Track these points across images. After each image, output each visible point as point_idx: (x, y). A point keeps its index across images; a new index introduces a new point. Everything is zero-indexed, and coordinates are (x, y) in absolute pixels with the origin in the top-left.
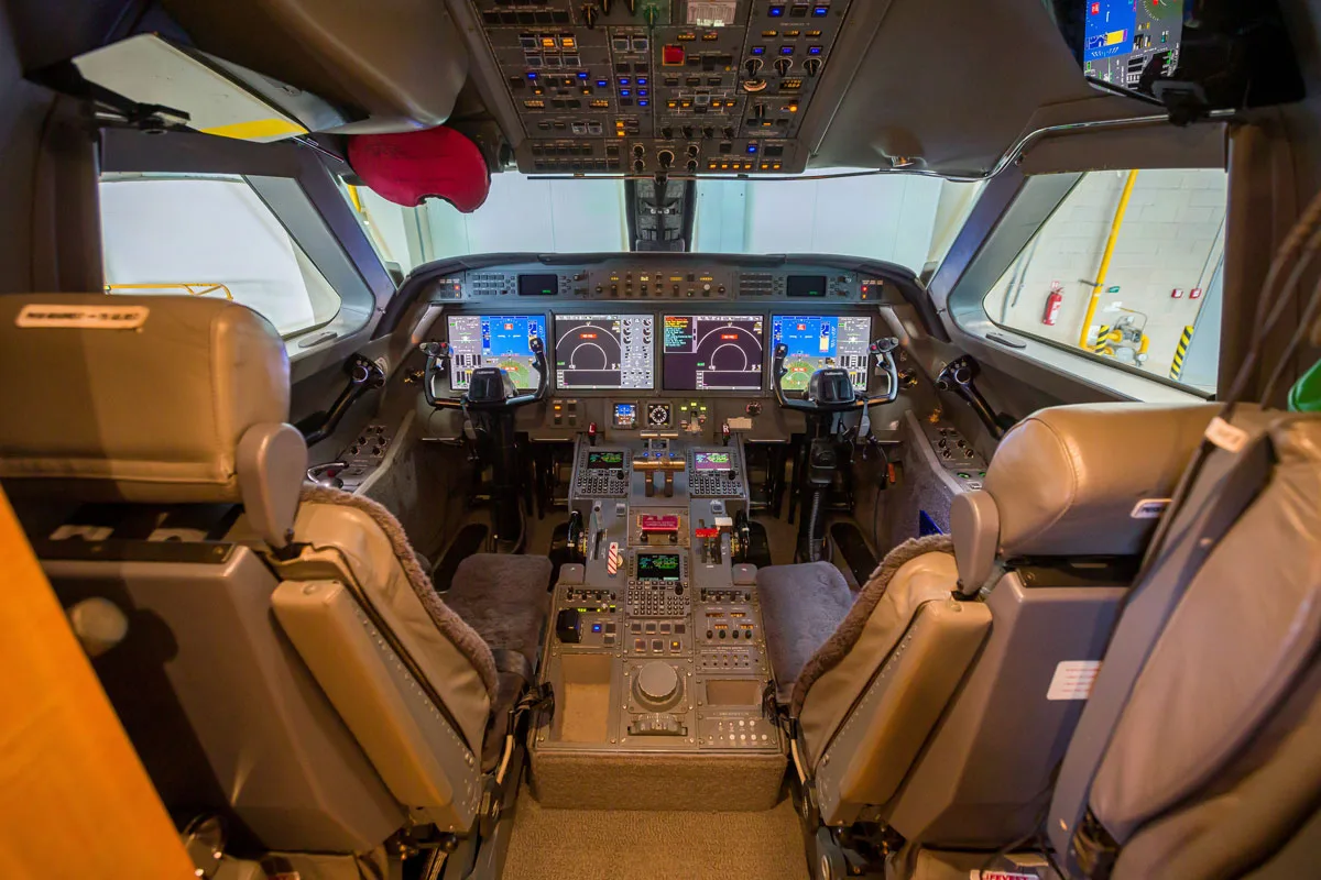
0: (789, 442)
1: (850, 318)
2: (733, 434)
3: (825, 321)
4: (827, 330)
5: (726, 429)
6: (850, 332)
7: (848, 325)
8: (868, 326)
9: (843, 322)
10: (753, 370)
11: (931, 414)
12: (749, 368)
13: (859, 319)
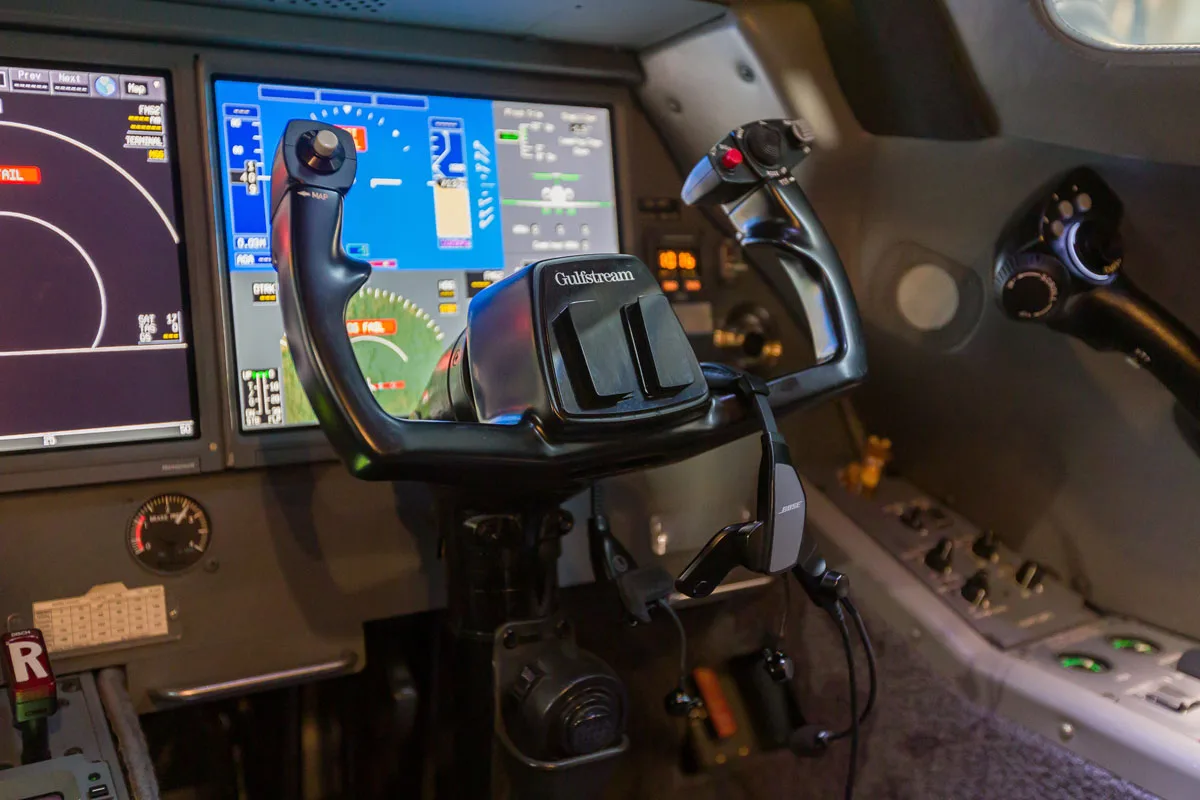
0: (360, 665)
1: (537, 111)
2: (71, 683)
3: (444, 119)
4: (456, 156)
5: (25, 663)
6: (545, 166)
7: (533, 137)
8: (601, 143)
9: (514, 123)
10: (146, 341)
11: (858, 457)
12: (125, 331)
13: (570, 115)
